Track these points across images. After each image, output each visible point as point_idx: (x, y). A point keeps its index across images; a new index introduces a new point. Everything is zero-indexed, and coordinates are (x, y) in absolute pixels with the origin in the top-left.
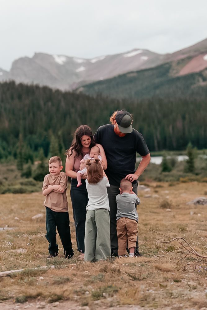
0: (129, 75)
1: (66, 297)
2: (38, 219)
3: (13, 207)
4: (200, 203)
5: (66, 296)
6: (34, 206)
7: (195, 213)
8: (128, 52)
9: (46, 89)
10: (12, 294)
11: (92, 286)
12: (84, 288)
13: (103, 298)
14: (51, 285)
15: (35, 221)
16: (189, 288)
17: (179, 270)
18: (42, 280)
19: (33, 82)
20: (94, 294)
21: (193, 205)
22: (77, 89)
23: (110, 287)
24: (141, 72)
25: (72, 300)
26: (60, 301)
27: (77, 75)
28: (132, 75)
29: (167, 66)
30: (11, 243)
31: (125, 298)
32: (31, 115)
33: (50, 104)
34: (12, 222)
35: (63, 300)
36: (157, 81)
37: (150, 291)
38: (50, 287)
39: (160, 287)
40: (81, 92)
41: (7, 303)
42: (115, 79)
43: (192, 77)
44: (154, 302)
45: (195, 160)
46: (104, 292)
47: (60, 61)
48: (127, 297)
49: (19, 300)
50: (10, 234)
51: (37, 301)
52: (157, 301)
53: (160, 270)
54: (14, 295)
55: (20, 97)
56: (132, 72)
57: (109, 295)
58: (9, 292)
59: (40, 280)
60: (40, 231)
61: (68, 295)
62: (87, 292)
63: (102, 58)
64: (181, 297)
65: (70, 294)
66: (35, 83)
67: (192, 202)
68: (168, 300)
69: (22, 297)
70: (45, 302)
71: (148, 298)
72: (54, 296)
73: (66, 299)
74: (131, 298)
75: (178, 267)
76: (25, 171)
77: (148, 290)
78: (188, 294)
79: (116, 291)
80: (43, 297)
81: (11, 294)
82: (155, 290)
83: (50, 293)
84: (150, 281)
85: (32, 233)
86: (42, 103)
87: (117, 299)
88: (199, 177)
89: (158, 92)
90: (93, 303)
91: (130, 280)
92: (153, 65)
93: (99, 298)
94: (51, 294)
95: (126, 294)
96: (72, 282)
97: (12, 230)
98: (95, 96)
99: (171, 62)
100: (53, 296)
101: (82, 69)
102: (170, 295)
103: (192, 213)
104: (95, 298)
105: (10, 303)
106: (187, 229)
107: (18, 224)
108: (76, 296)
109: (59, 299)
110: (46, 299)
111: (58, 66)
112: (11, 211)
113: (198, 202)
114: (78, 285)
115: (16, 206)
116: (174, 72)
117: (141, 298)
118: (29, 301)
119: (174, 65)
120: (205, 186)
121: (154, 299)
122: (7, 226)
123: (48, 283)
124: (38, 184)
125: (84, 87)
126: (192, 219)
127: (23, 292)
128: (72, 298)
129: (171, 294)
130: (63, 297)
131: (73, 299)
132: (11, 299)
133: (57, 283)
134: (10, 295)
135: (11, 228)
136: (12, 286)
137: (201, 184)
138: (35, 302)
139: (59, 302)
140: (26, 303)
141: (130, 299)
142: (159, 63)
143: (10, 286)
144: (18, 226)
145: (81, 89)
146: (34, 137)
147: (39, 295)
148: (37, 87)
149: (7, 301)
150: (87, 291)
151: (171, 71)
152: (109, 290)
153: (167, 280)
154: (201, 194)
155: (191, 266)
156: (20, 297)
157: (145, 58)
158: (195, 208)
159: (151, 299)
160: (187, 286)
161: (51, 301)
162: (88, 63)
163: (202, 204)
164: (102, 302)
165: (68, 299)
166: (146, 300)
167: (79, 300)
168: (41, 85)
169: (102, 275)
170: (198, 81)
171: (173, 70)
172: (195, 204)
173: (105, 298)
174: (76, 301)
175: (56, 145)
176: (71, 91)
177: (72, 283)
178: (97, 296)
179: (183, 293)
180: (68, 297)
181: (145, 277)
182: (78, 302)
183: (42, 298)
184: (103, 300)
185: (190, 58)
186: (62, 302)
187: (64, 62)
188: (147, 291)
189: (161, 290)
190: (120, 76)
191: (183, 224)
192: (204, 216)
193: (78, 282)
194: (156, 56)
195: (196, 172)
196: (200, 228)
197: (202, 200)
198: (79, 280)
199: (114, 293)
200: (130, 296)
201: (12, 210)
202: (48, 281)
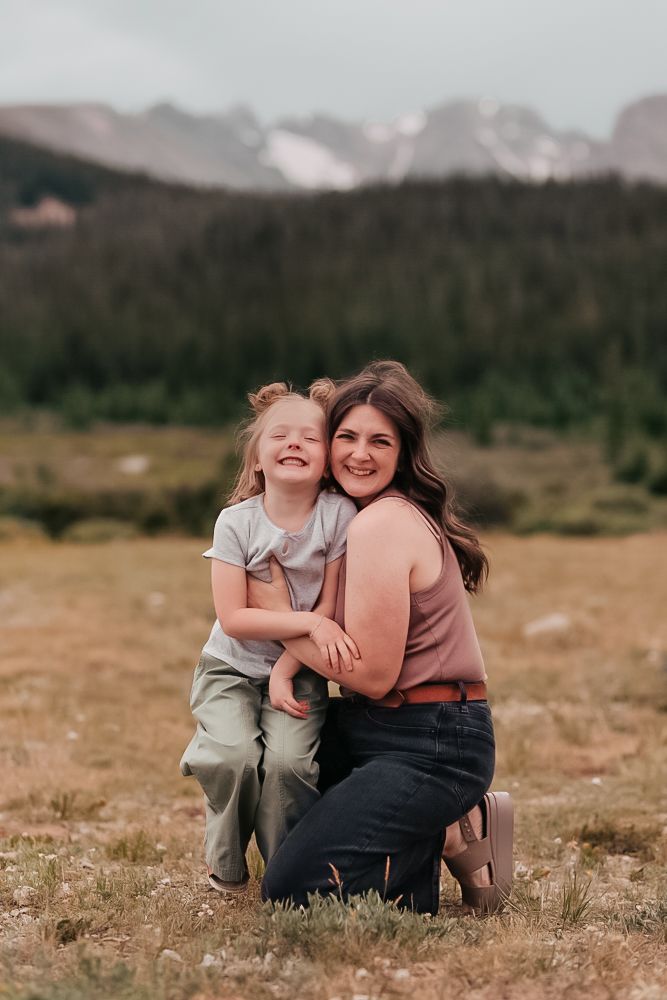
55: (636, 224)
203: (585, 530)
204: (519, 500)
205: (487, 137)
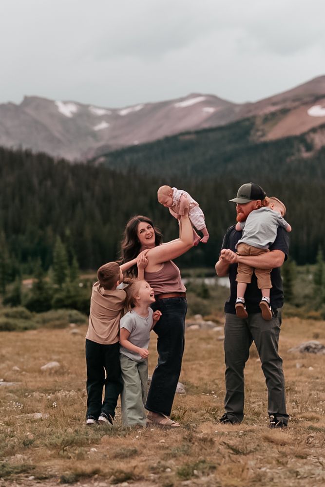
0: (181, 138)
1: (138, 476)
2: (51, 369)
4: (311, 350)
5: (138, 474)
6: (37, 351)
7: (303, 366)
8: (182, 100)
9: (42, 158)
10: (54, 471)
11: (174, 461)
12: (163, 462)
13: (193, 477)
14: (111, 459)
15: (48, 374)
16: (321, 466)
17: (300, 442)
18: (95, 452)
19: (20, 146)
20: (181, 472)
21: (298, 354)
22: (94, 159)
23: (204, 462)
24: (202, 133)
25: (147, 480)
26: (129, 481)
27: (95, 135)
28: (187, 137)
29: (247, 123)
30: (19, 404)
31: (228, 478)
32: (17, 201)
33: (49, 183)
34: (9, 374)
35: (133, 480)
36: (229, 148)
37: (263, 469)
38: (110, 461)
39: (277, 464)
40: (101, 165)
41: (46, 483)
42: (158, 143)
43: (288, 143)
44: (272, 483)
45: (294, 282)
46: (195, 469)
47: (67, 111)
48: (230, 477)
49: (65, 479)
50: (11, 392)
51: (93, 481)
52: (277, 483)
53: (272, 442)
54: (56, 473)
56: (188, 133)
57: (203, 473)
58: (48, 469)
59: (93, 453)
60: (60, 388)
61: (140, 473)
62: (169, 470)
63: (138, 108)
64: (311, 478)
65: (143, 471)
66: (25, 147)
67: (297, 348)
68: (293, 481)
69: (71, 475)
70: (106, 483)
71: (263, 478)
72: (120, 474)
73: (137, 478)
74: (238, 477)
75: (299, 438)
76: (9, 295)
77: (260, 468)
78: (321, 474)
79: (213, 468)
80: (101, 475)
81: (51, 471)
82: (270, 469)
83: (113, 469)
84: (260, 455)
85: (46, 391)
86: (35, 181)
87: (216, 479)
88: (301, 310)
89: (230, 166)
90: (180, 484)
91: (231, 453)
92: (223, 123)
93: (188, 477)
94: (114, 472)
95: (228, 473)
96: (141, 456)
97: (13, 385)
98: (125, 172)
99: (254, 117)
100: (117, 474)
101: (103, 125)
102: (295, 475)
103: (298, 366)
104: (182, 477)
105: (51, 484)
106: (296, 389)
107: (19, 377)
108: (152, 475)
109: (128, 477)
110: (107, 479)
111: (63, 119)
113: (307, 349)
114: (151, 459)
115: (10, 349)
116: (259, 133)
117: (253, 478)
118: (81, 480)
119: (258, 122)
120: (311, 324)
121: (272, 479)
122: (2, 380)
123: (105, 456)
124: (34, 316)
125: (106, 155)
126: (301, 375)
127: (70, 469)
128: (147, 477)
129: (297, 473)
130: (134, 476)
131: (149, 478)
132: (53, 479)
133: (120, 457)
134: (50, 473)
135: (11, 384)
136: (50, 460)
137: (304, 322)
138: (90, 482)
139: (128, 483)
140: (77, 484)
141: (236, 479)
142: (233, 118)
143: (48, 460)
144: (20, 381)
145: (102, 159)
146: (22, 238)
147: (96, 472)
148: (28, 154)
149: (47, 481)
150: (168, 467)
151: (252, 132)
152: (201, 466)
153: (284, 455)
154: (308, 337)
155: (314, 440)
156: (67, 474)
157: (211, 110)
158: (303, 358)
159: (267, 479)
160: (318, 464)
161: (116, 482)
162: (113, 116)
163: (314, 352)
164: (194, 483)
165: (140, 479)
166: (260, 480)
167: (157, 481)
168: (35, 151)
169: (188, 446)
170: (299, 150)
171: (258, 130)
172: (301, 352)
173: (197, 477)
174: (154, 481)
175: (63, 252)
176: (85, 162)
177: (142, 458)
178: (185, 474)
179: (313, 472)
180: (140, 475)
181: (252, 450)
182: (156, 483)
183: (101, 477)
184: (195, 480)
185: (285, 112)
186: (132, 483)
187: (72, 113)
188: (258, 470)
189: (279, 468)
190: (167, 139)
191: (288, 382)
192: (319, 370)
193: (150, 455)
194: (229, 107)
195: (297, 301)
196: (317, 388)
197: (314, 346)
198: (152, 452)
199: (210, 471)
200: (235, 474)
202: (105, 454)
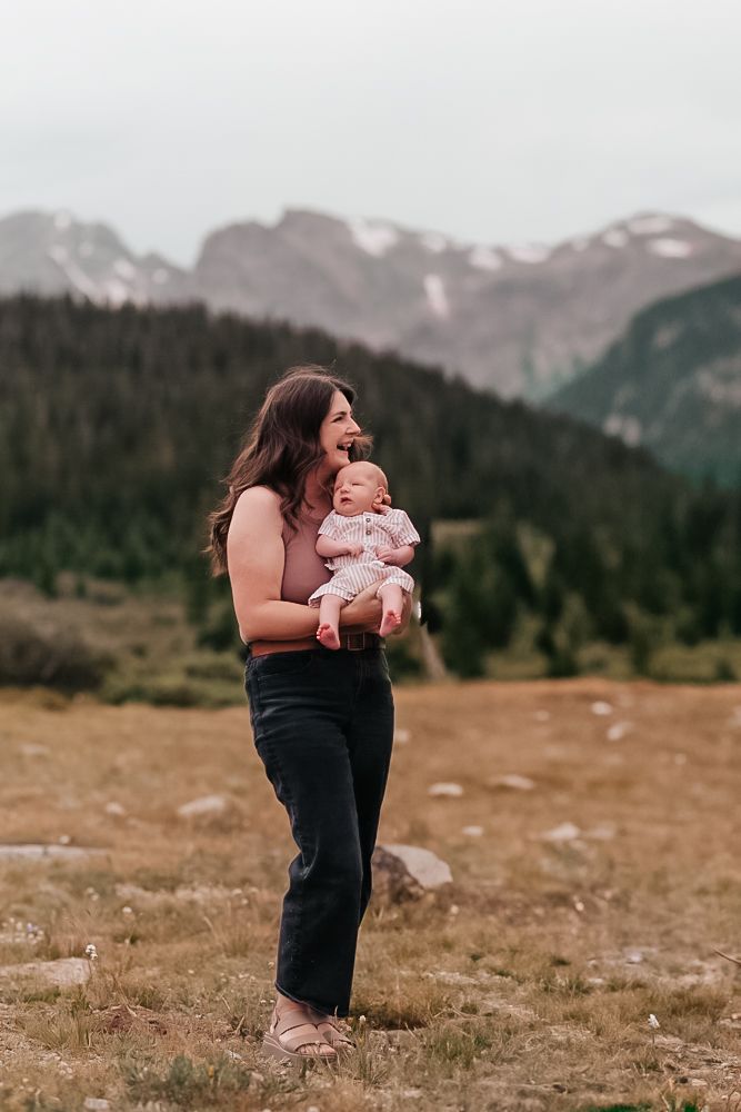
2: (200, 816)
3: (121, 760)
15: (189, 828)
30: (36, 928)
34: (92, 821)
47: (373, 241)
55: (220, 362)
85: (154, 882)
107: (113, 833)
111: (361, 260)
112: (112, 775)
122: (65, 839)
144: (109, 845)
201: (115, 771)
203: (181, 700)
204: (109, 663)
205: (59, 254)
